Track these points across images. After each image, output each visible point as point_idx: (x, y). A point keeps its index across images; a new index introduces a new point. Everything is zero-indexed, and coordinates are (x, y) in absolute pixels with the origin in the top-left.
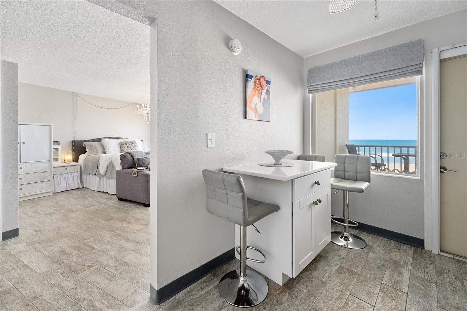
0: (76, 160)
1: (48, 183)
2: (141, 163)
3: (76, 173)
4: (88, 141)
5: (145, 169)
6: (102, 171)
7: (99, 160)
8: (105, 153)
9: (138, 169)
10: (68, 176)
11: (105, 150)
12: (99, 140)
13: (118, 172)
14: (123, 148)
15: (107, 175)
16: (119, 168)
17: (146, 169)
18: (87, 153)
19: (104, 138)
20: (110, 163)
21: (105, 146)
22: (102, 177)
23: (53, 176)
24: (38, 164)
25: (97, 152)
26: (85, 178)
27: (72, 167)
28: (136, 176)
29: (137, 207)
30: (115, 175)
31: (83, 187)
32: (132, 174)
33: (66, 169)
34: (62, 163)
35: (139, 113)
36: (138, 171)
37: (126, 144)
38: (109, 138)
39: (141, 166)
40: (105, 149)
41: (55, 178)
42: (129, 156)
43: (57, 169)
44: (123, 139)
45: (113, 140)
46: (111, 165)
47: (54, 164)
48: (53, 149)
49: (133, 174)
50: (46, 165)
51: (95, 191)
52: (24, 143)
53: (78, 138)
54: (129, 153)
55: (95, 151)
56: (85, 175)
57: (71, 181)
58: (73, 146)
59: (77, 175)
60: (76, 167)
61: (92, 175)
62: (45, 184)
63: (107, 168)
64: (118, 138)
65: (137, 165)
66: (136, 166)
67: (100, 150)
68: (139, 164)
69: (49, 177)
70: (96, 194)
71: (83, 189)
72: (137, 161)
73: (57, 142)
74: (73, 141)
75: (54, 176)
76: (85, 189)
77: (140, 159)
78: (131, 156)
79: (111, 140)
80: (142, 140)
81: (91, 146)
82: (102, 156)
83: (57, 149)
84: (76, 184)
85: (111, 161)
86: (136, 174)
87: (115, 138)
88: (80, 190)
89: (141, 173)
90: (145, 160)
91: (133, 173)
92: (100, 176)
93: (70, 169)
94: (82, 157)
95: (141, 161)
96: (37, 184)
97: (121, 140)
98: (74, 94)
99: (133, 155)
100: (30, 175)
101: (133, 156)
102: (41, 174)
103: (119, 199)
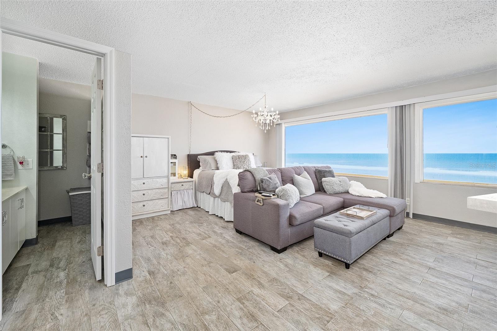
0: (191, 176)
1: (167, 200)
2: (265, 186)
3: (191, 190)
4: (202, 155)
5: (272, 195)
6: (217, 191)
7: (213, 177)
8: (218, 169)
9: (263, 194)
10: (184, 193)
11: (219, 165)
12: (212, 154)
13: (236, 195)
14: (236, 164)
15: (222, 197)
16: (236, 189)
17: (273, 195)
18: (201, 168)
19: (217, 151)
20: (225, 182)
21: (218, 160)
22: (217, 198)
23: (171, 193)
24: (158, 180)
25: (210, 167)
26: (199, 196)
27: (187, 183)
28: (261, 204)
29: (263, 251)
30: (232, 198)
31: (197, 206)
32: (255, 201)
33: (182, 185)
34: (178, 178)
35: (255, 120)
36: (264, 197)
37: (239, 158)
38: (222, 151)
39: (265, 190)
40: (218, 164)
41: (173, 195)
42: (248, 175)
43: (174, 185)
44: (235, 153)
45: (225, 153)
46: (226, 185)
47: (173, 179)
48: (171, 163)
49: (256, 202)
50: (165, 180)
51: (210, 213)
52: (146, 157)
53: (193, 152)
54: (249, 171)
55: (208, 166)
56: (200, 193)
57: (186, 199)
58: (188, 161)
59: (192, 192)
60: (191, 183)
61: (206, 194)
62: (163, 201)
63: (222, 187)
64: (231, 152)
65: (260, 188)
66: (259, 189)
67: (213, 166)
68: (263, 188)
69: (167, 193)
70: (210, 217)
71: (196, 208)
72: (261, 182)
73: (174, 156)
74: (188, 155)
75: (172, 192)
76: (199, 209)
77: (264, 181)
78: (251, 174)
79: (223, 153)
80: (253, 154)
81: (205, 160)
82: (216, 173)
83: (174, 164)
84: (191, 203)
85: (227, 179)
86: (262, 201)
87: (227, 152)
88: (195, 209)
89: (267, 201)
90: (270, 181)
91: (257, 200)
92: (215, 197)
93: (186, 186)
94: (196, 172)
95: (265, 184)
96: (157, 201)
97: (233, 154)
98: (190, 104)
99: (254, 174)
100: (152, 191)
101: (255, 176)
102: (161, 190)
103: (238, 231)
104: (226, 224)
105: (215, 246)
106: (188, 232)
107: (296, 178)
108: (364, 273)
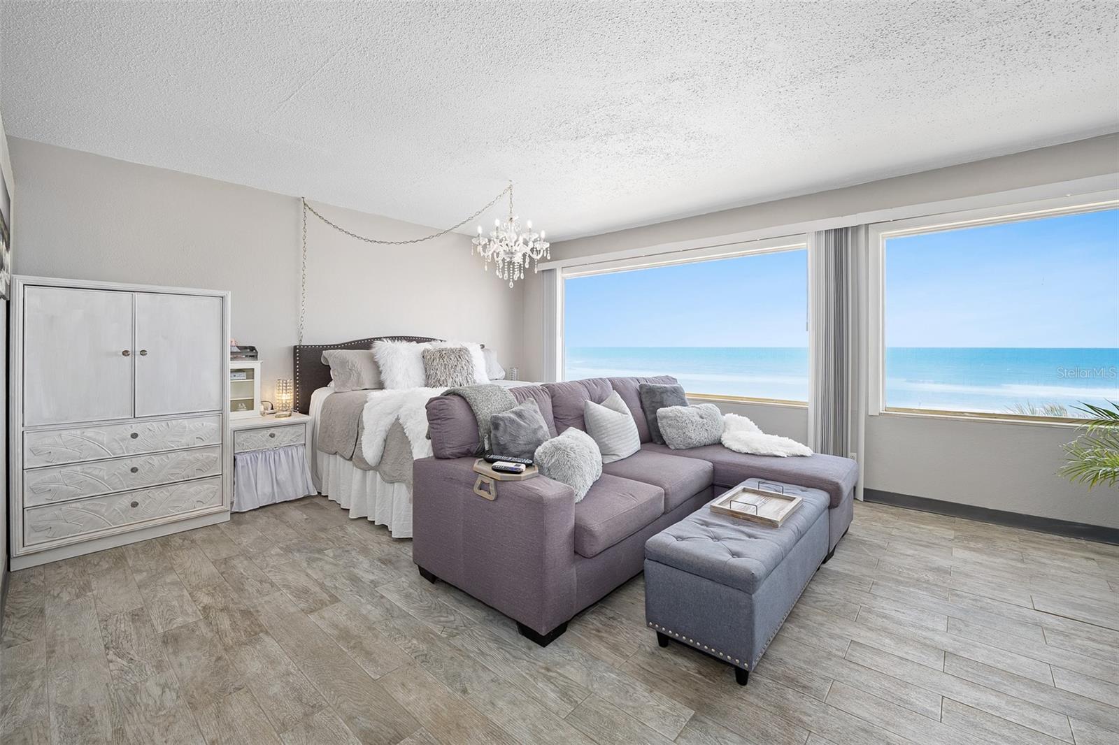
0: (303, 407)
1: (218, 481)
2: (504, 439)
3: (301, 449)
4: (337, 349)
5: (523, 467)
6: (370, 449)
7: (362, 412)
8: (380, 386)
9: (497, 464)
10: (277, 458)
11: (383, 377)
12: (365, 345)
13: (418, 465)
14: (432, 372)
15: (386, 468)
16: (422, 449)
17: (528, 466)
18: (332, 384)
19: (380, 339)
20: (393, 425)
21: (381, 363)
22: (371, 472)
23: (235, 460)
24: (186, 422)
25: (359, 383)
26: (325, 463)
27: (288, 429)
28: (492, 497)
29: (497, 640)
30: (409, 473)
31: (319, 493)
32: (473, 485)
33: (272, 436)
34: (263, 414)
35: (482, 254)
36: (498, 475)
37: (441, 356)
38: (393, 338)
39: (503, 451)
40: (381, 373)
41: (239, 464)
42: (456, 405)
43: (244, 435)
44: (433, 342)
45: (405, 344)
46: (396, 435)
47: (239, 418)
48: (234, 371)
49: (476, 489)
50: (212, 424)
51: (352, 515)
52: (143, 353)
53: (312, 339)
54: (459, 395)
55: (354, 377)
56: (326, 456)
57: (283, 475)
58: (295, 364)
59: (301, 454)
60: (301, 429)
61: (342, 459)
62: (206, 486)
63: (385, 441)
64: (419, 340)
65: (491, 445)
66: (487, 447)
67: (367, 378)
68: (498, 444)
69: (219, 461)
70: (351, 529)
71: (316, 500)
72: (492, 427)
73: (251, 352)
74: (295, 347)
75: (238, 457)
76: (322, 502)
77: (501, 423)
78: (465, 404)
79: (398, 344)
80: (483, 346)
81: (344, 363)
82: (371, 399)
83: (250, 373)
84: (299, 486)
85: (398, 419)
86: (492, 488)
87: (409, 339)
88: (311, 503)
89: (508, 486)
90: (519, 425)
91: (478, 482)
92: (365, 467)
93: (284, 437)
94: (319, 397)
95: (505, 431)
96: (183, 487)
97: (426, 345)
98: (303, 204)
99: (472, 402)
100: (164, 457)
101: (475, 408)
102: (198, 455)
103: (424, 573)
104: (393, 549)
105: (345, 635)
106: (267, 586)
107: (592, 412)
108: (790, 694)
